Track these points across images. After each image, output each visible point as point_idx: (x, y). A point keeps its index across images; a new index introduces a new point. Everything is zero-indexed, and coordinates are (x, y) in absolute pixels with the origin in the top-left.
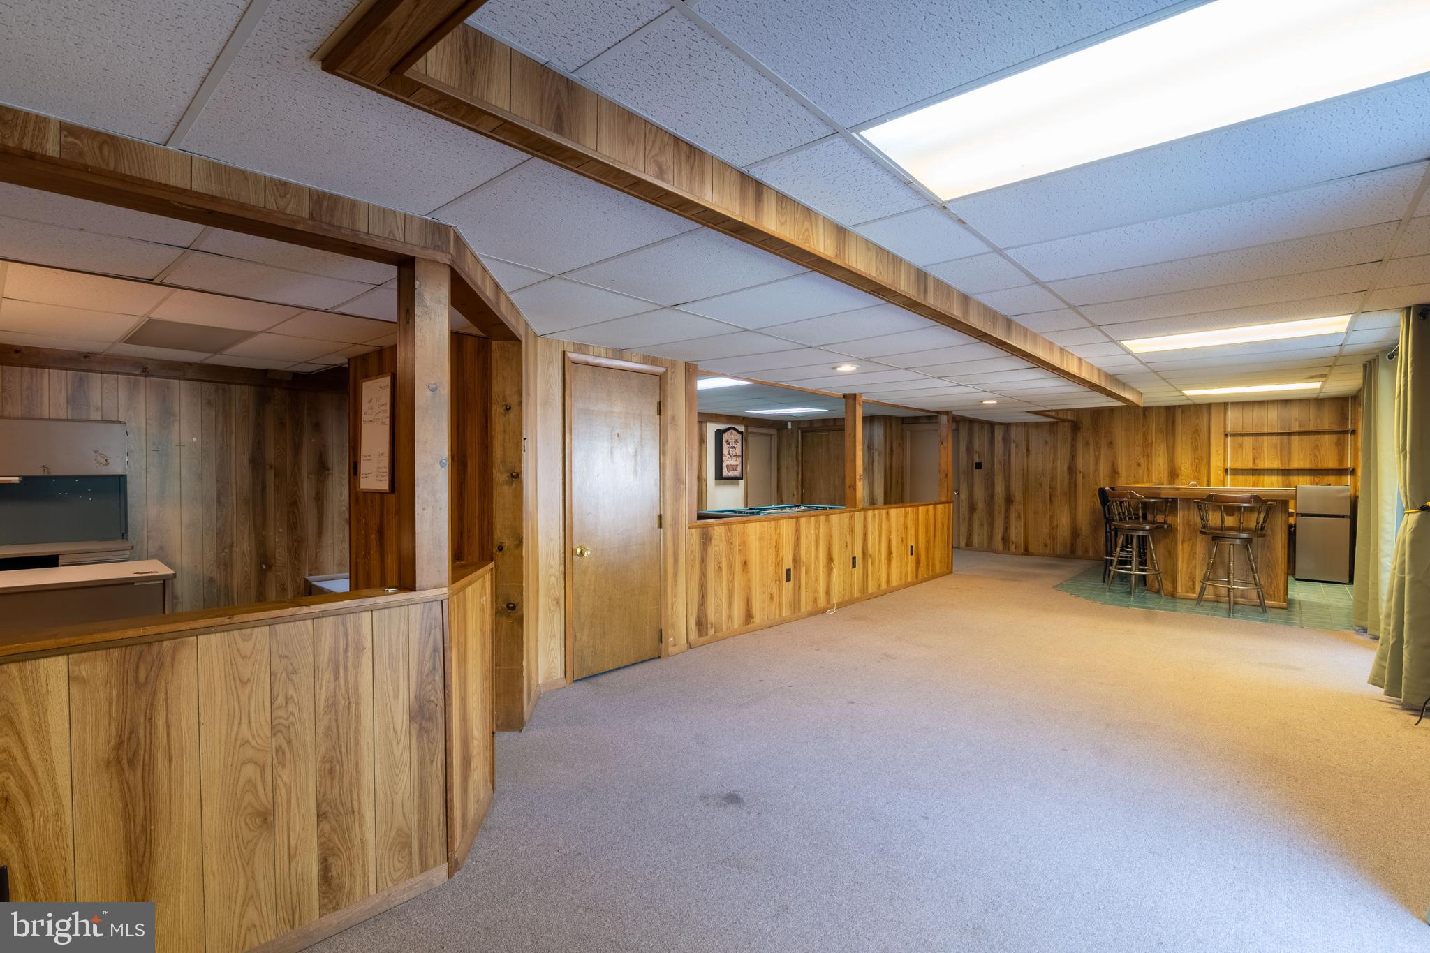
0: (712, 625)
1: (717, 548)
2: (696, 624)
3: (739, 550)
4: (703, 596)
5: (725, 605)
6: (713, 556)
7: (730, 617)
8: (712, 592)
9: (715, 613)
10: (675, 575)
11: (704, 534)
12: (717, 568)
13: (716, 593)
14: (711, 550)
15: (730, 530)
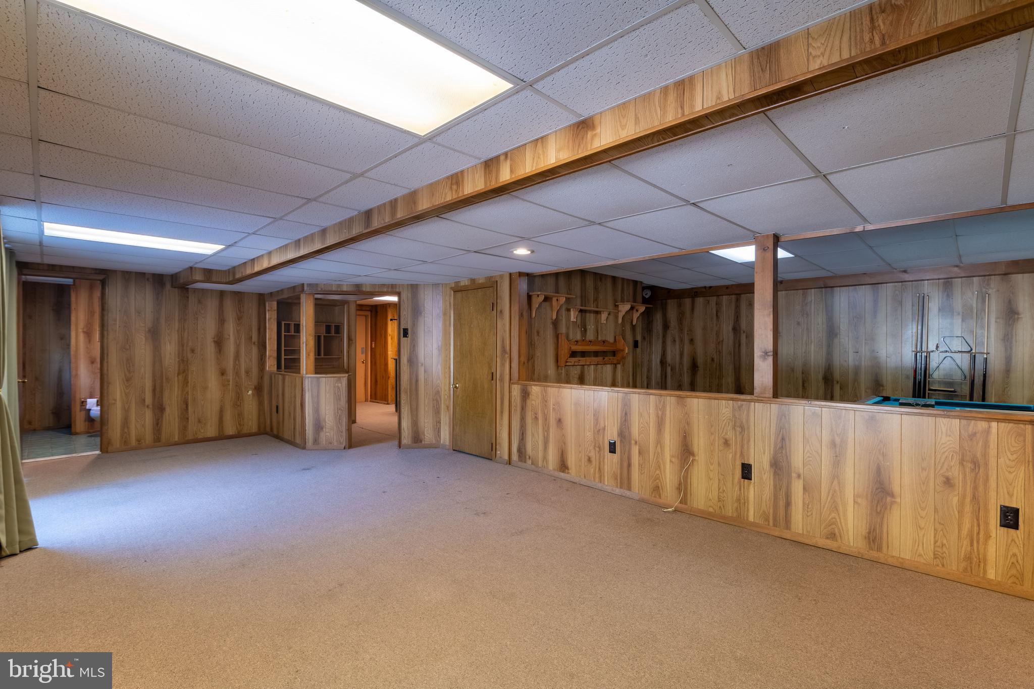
0: (530, 457)
1: (533, 402)
2: (518, 451)
3: (553, 408)
4: (523, 434)
5: (541, 447)
6: (530, 407)
7: (545, 458)
8: (530, 434)
9: (532, 450)
10: (502, 412)
11: (524, 390)
12: (534, 417)
13: (533, 435)
14: (528, 402)
15: (546, 392)
